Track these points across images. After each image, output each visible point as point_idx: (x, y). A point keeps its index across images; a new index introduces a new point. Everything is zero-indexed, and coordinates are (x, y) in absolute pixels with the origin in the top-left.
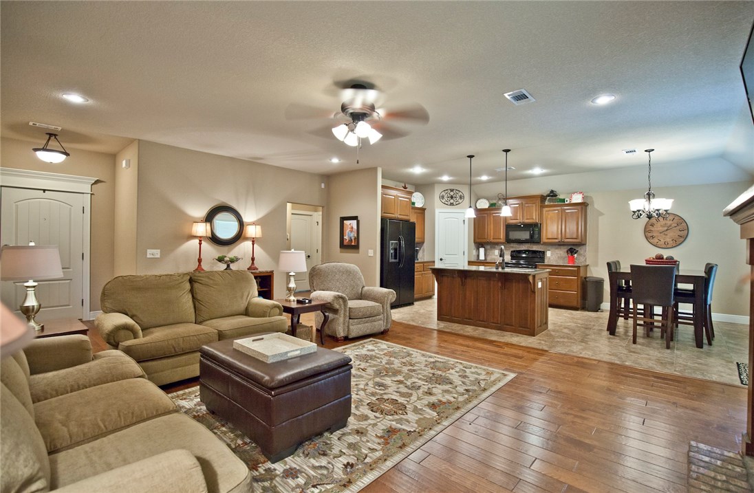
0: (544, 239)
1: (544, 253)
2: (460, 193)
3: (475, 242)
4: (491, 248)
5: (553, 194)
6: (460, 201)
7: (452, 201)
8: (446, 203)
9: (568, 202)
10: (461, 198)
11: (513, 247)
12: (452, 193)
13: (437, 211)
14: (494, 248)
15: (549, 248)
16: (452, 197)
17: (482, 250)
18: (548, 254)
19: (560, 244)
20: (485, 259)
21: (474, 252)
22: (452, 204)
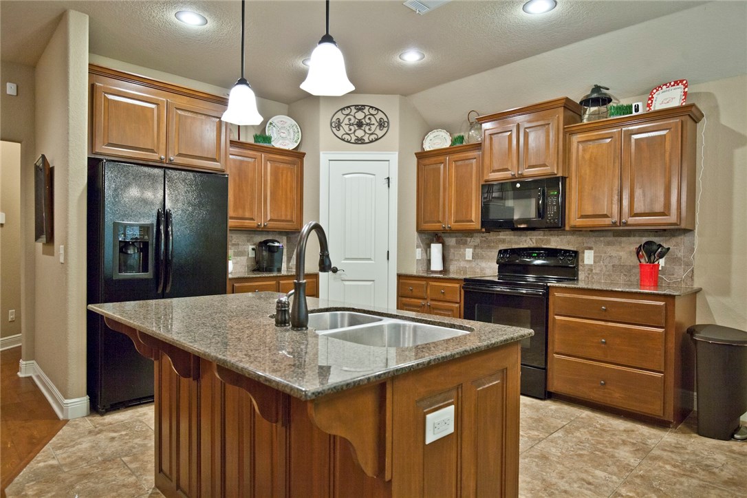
0: (573, 219)
1: (575, 255)
2: (380, 115)
3: (420, 231)
4: (458, 243)
5: (599, 98)
6: (380, 133)
7: (360, 133)
8: (347, 137)
9: (641, 111)
10: (381, 124)
11: (503, 241)
12: (360, 115)
13: (324, 157)
14: (465, 243)
15: (590, 241)
16: (360, 124)
17: (436, 249)
18: (588, 258)
19: (619, 231)
20: (445, 270)
21: (419, 253)
22: (360, 141)
